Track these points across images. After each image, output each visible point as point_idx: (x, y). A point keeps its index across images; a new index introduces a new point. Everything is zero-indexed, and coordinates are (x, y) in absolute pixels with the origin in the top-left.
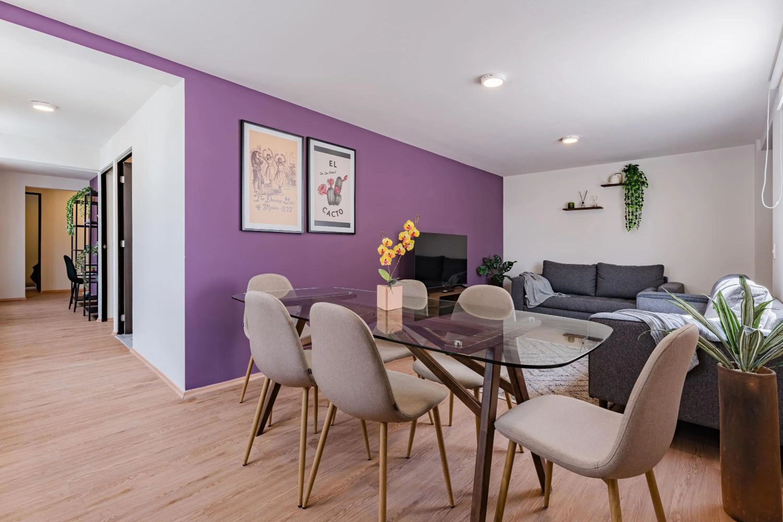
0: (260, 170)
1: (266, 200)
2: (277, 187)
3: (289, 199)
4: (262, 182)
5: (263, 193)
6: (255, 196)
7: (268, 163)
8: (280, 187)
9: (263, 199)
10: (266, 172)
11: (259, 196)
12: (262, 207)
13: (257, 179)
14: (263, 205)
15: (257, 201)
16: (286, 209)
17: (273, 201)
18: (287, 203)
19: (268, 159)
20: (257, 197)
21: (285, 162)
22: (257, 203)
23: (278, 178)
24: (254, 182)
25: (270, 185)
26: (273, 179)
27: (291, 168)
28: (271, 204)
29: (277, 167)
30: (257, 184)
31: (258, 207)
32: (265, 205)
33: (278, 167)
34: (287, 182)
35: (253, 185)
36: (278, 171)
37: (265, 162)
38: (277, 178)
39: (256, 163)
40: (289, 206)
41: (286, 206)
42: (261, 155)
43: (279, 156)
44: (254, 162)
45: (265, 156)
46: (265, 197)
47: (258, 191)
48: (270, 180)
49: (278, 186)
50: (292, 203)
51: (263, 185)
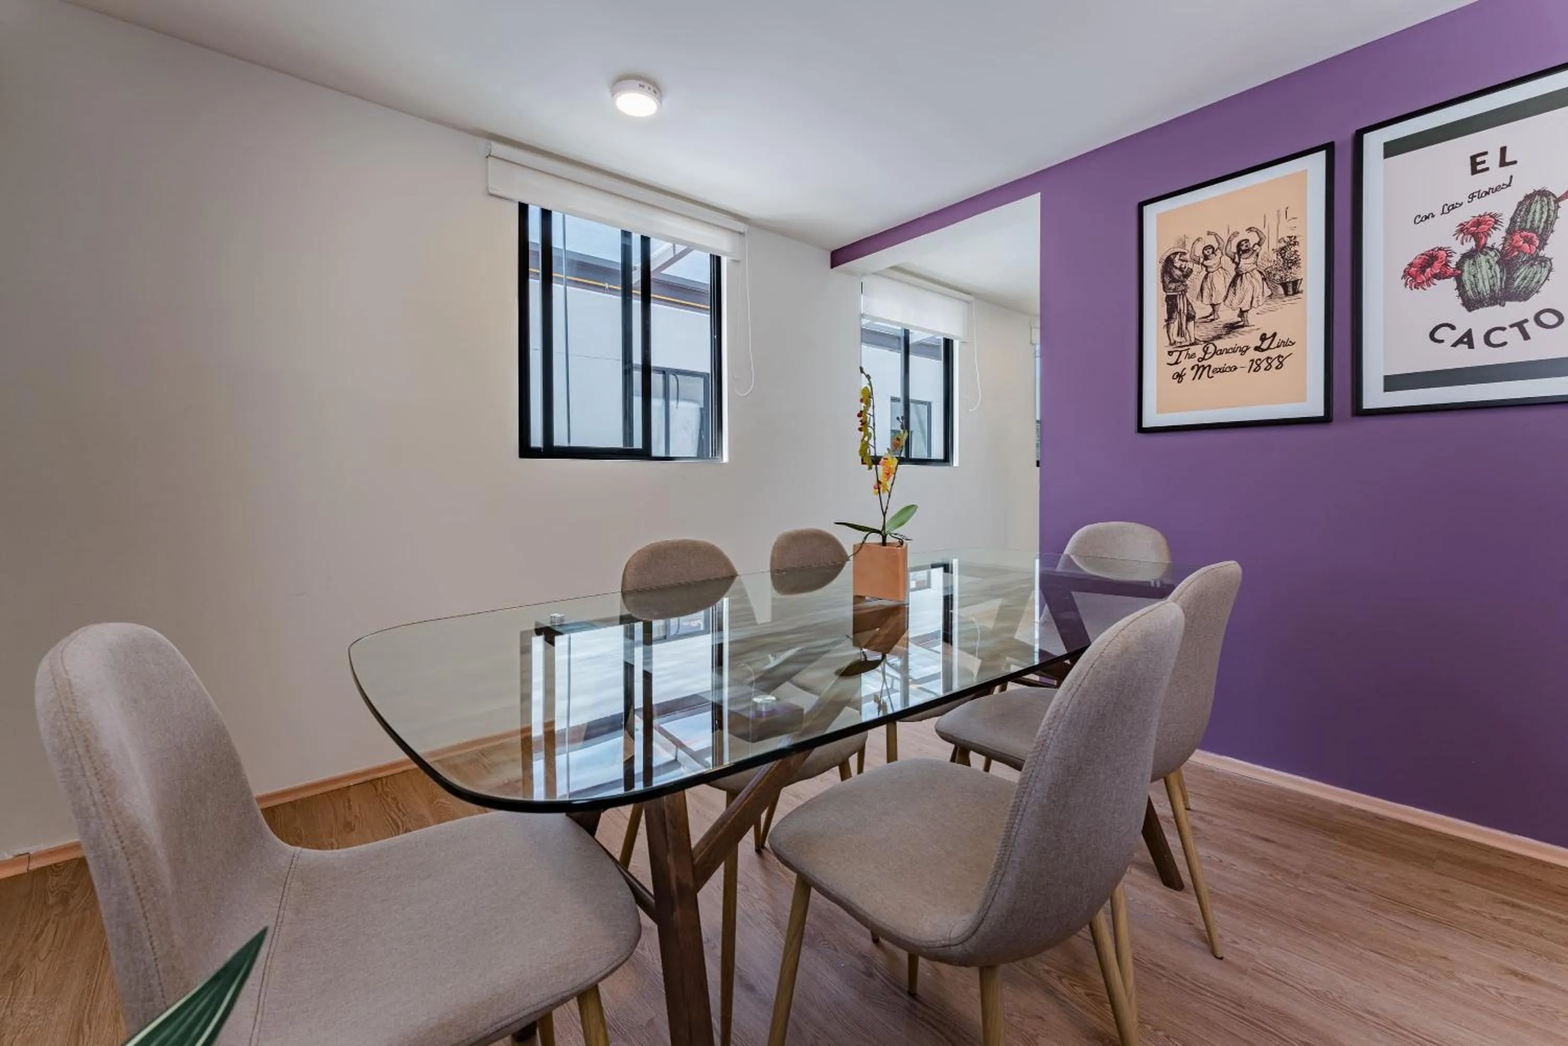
0: (1184, 292)
1: (1201, 354)
2: (1233, 317)
3: (1274, 335)
4: (1191, 317)
5: (1193, 340)
6: (1170, 353)
7: (1207, 267)
8: (1242, 313)
9: (1191, 357)
10: (1202, 290)
11: (1181, 352)
12: (1190, 374)
13: (1175, 315)
14: (1193, 368)
15: (1176, 363)
16: (1264, 365)
17: (1221, 354)
18: (1268, 348)
19: (1206, 258)
20: (1176, 354)
21: (1259, 244)
22: (1177, 368)
23: (1238, 291)
24: (1168, 326)
25: (1212, 317)
26: (1220, 301)
27: (1281, 251)
28: (1216, 362)
29: (1234, 266)
30: (1174, 327)
31: (1179, 376)
32: (1196, 367)
33: (1238, 264)
34: (1268, 292)
35: (1165, 330)
36: (1239, 275)
37: (1196, 268)
38: (1235, 293)
39: (1173, 280)
40: (1273, 353)
41: (1263, 355)
42: (1187, 257)
43: (1243, 235)
44: (1167, 280)
45: (1199, 253)
46: (1198, 350)
47: (1178, 339)
48: (1213, 305)
49: (1238, 311)
50: (1285, 344)
51: (1191, 324)
